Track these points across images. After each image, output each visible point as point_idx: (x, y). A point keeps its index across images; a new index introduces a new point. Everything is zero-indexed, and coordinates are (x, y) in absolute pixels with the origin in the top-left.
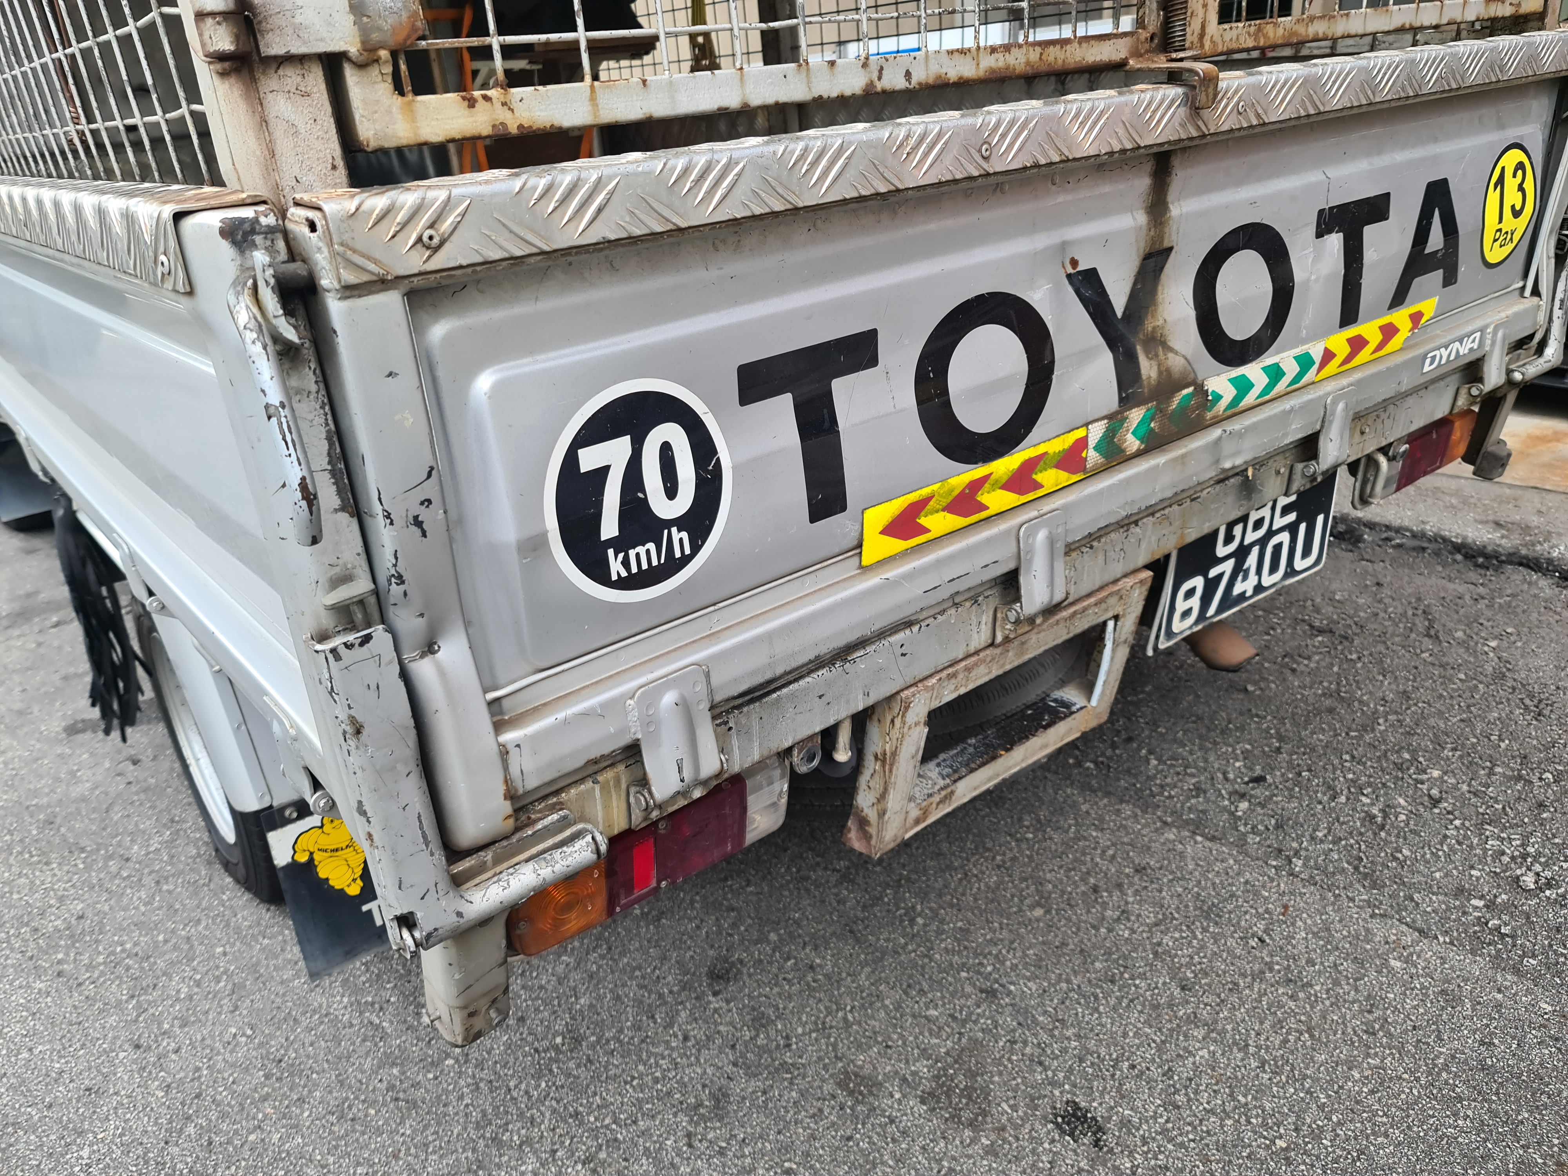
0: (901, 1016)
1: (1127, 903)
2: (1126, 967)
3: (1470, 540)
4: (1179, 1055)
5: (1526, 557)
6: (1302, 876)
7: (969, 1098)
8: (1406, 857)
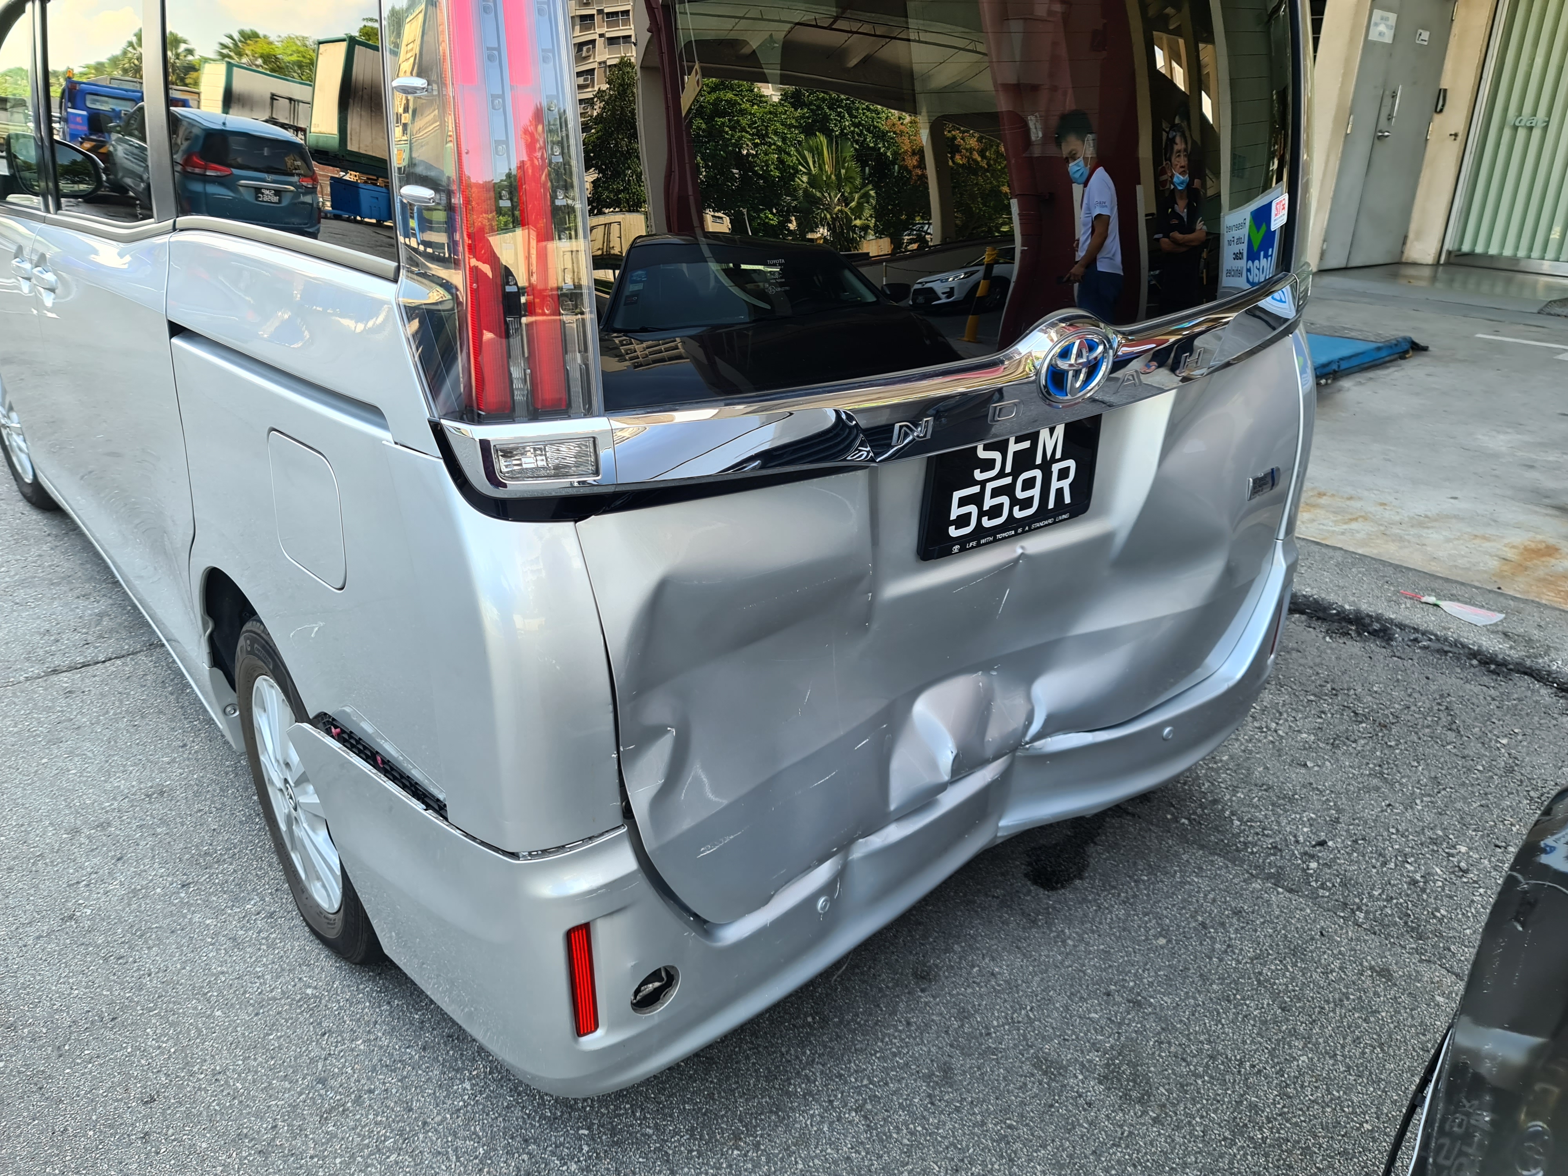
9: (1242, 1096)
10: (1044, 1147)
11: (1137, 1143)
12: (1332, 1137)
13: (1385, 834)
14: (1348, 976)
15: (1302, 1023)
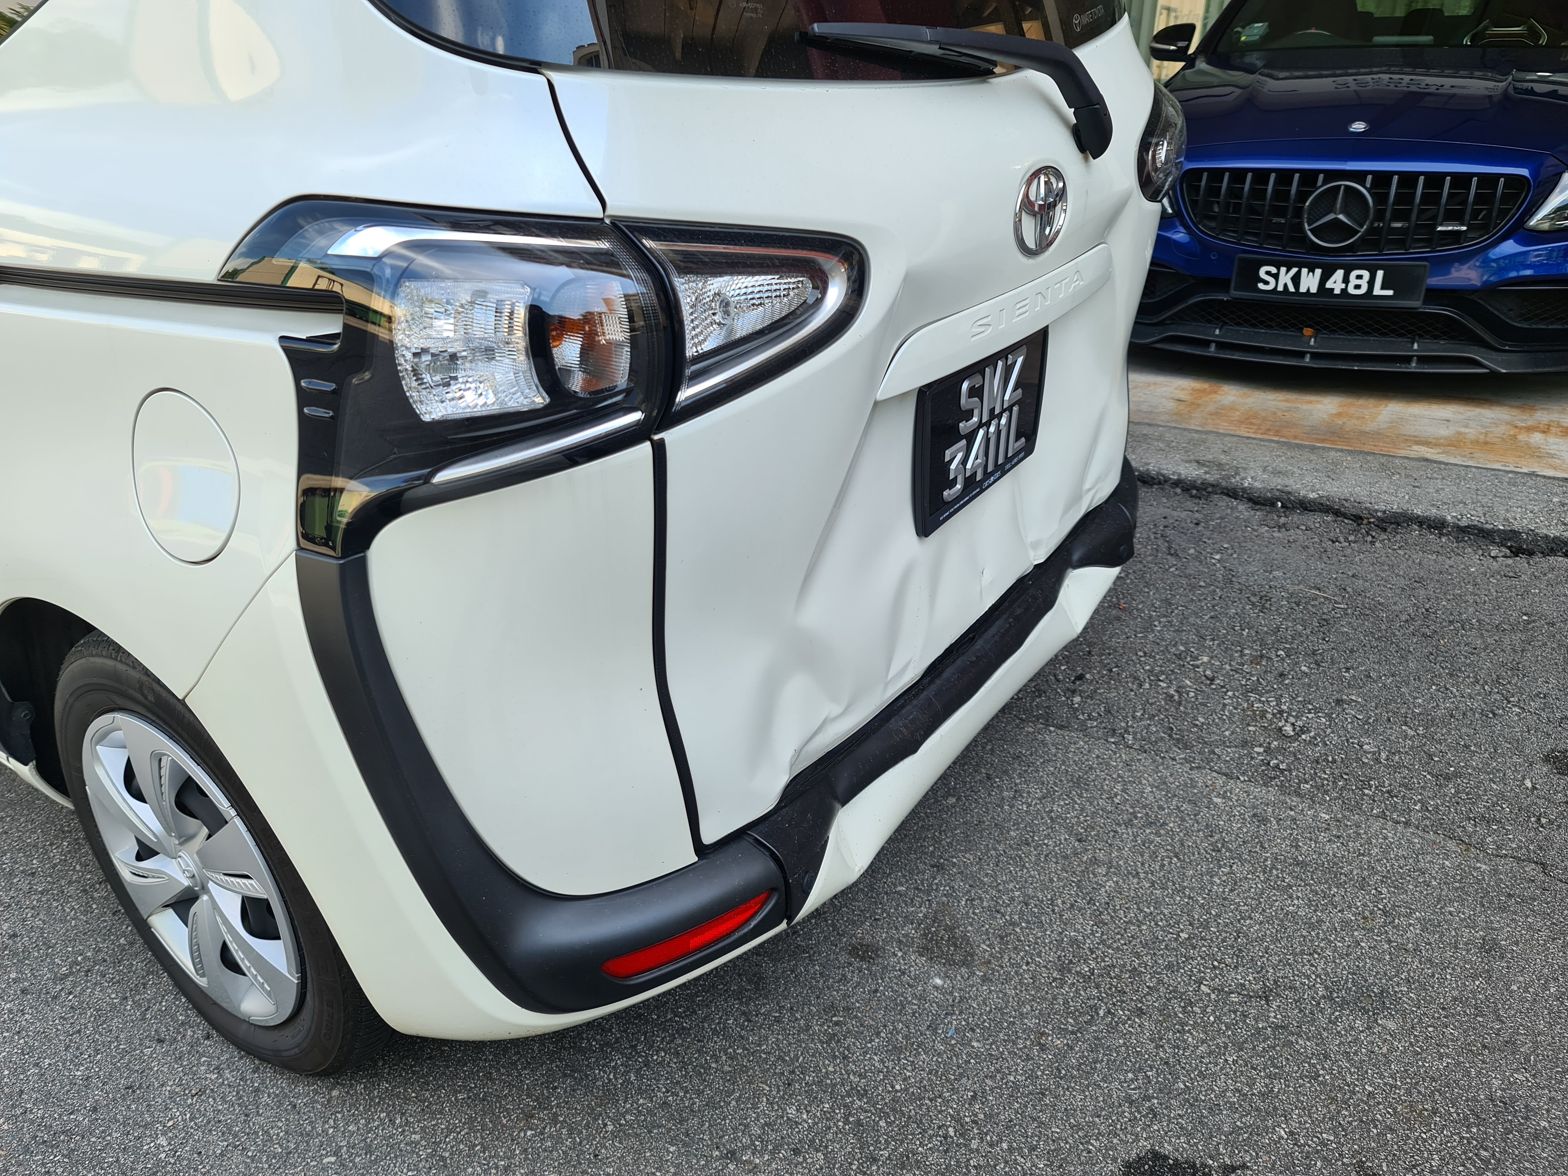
0: (878, 895)
1: (1016, 785)
2: (1033, 832)
3: (1183, 477)
4: (1093, 888)
5: (1226, 488)
6: (1135, 747)
7: (955, 945)
8: (1203, 723)
9: (1061, 933)
10: (878, 1034)
11: (970, 1006)
12: (1155, 954)
13: (1134, 658)
14: (1131, 796)
15: (1100, 850)
